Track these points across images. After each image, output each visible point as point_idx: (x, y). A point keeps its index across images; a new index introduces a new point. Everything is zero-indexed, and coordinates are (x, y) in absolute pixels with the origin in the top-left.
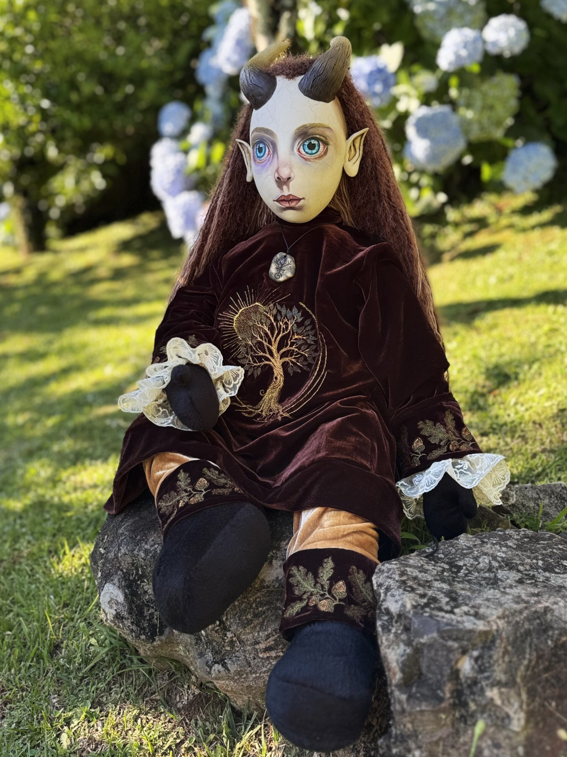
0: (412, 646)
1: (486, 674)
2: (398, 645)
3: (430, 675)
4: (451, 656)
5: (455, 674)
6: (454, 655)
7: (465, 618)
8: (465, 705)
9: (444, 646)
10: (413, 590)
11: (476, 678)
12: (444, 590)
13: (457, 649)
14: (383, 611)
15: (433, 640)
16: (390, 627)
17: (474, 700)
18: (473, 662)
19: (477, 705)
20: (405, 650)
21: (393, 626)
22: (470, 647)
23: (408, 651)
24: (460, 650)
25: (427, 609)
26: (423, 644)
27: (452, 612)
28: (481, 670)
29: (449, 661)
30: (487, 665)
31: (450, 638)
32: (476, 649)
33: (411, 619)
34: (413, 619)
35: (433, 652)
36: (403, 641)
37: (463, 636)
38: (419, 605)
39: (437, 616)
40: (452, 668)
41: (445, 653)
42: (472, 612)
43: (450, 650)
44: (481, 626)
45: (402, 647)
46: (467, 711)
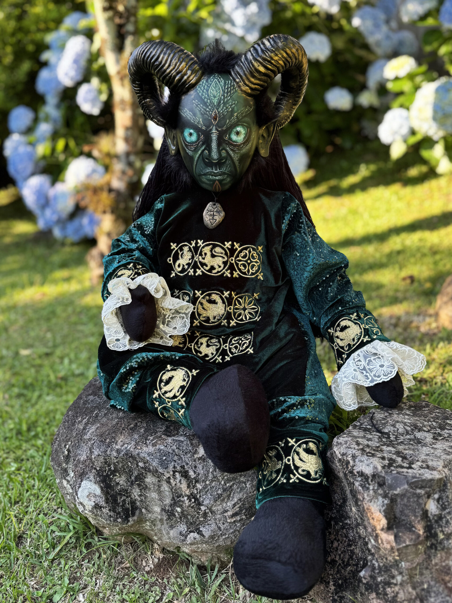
0: (388, 497)
1: (447, 511)
2: (377, 499)
3: (403, 518)
4: (421, 501)
5: (425, 513)
6: (423, 500)
7: (422, 471)
8: (435, 535)
9: (415, 494)
10: (373, 455)
11: (441, 514)
12: (393, 452)
13: (424, 494)
14: (356, 473)
15: (405, 491)
16: (367, 485)
17: (442, 531)
18: (436, 503)
19: (444, 534)
20: (383, 502)
21: (369, 484)
22: (432, 492)
23: (386, 502)
24: (426, 496)
25: (392, 468)
26: (397, 495)
27: (410, 468)
28: (443, 508)
29: (419, 504)
30: (446, 503)
31: (416, 487)
32: (436, 493)
33: (384, 478)
34: (386, 477)
35: (405, 500)
36: (381, 495)
37: (426, 485)
38: (385, 466)
39: (403, 472)
40: (423, 510)
41: (416, 499)
42: (424, 466)
43: (419, 496)
44: (436, 475)
45: (380, 499)
46: (437, 540)
